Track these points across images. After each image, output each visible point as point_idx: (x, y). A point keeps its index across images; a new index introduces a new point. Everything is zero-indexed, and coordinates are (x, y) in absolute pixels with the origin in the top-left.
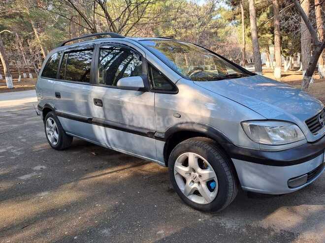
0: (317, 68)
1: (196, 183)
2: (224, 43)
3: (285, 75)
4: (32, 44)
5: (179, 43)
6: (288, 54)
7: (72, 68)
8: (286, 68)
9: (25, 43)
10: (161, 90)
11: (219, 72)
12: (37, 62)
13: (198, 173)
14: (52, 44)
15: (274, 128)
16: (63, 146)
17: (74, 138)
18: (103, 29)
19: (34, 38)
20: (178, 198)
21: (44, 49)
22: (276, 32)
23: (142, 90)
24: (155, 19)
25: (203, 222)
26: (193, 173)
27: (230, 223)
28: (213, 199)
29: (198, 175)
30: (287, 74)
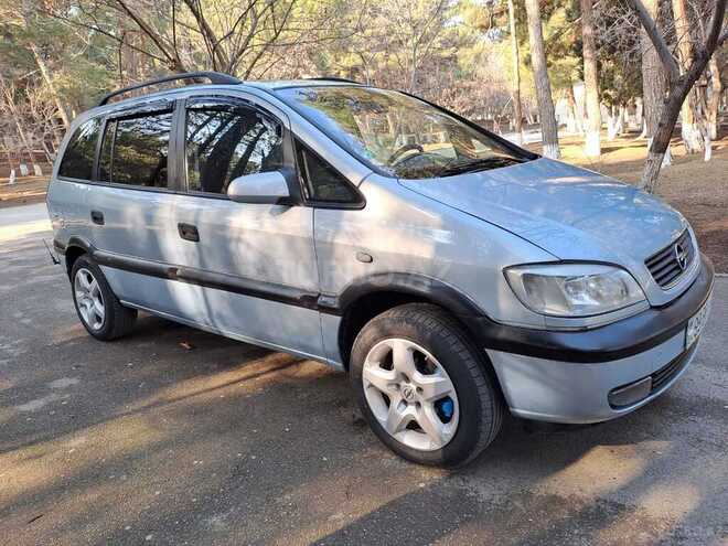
0: (680, 130)
1: (411, 404)
2: (473, 80)
3: (609, 150)
4: (36, 97)
5: (368, 92)
6: (615, 102)
7: (130, 152)
8: (612, 132)
9: (20, 96)
10: (327, 201)
11: (458, 154)
12: (51, 137)
13: (415, 383)
14: (81, 96)
15: (576, 278)
16: (114, 331)
17: (139, 313)
18: (197, 57)
19: (39, 83)
20: (374, 438)
21: (64, 107)
22: (586, 53)
23: (286, 203)
24: (315, 32)
25: (430, 490)
26: (403, 384)
27: (486, 489)
28: (450, 438)
29: (415, 388)
30: (613, 145)
